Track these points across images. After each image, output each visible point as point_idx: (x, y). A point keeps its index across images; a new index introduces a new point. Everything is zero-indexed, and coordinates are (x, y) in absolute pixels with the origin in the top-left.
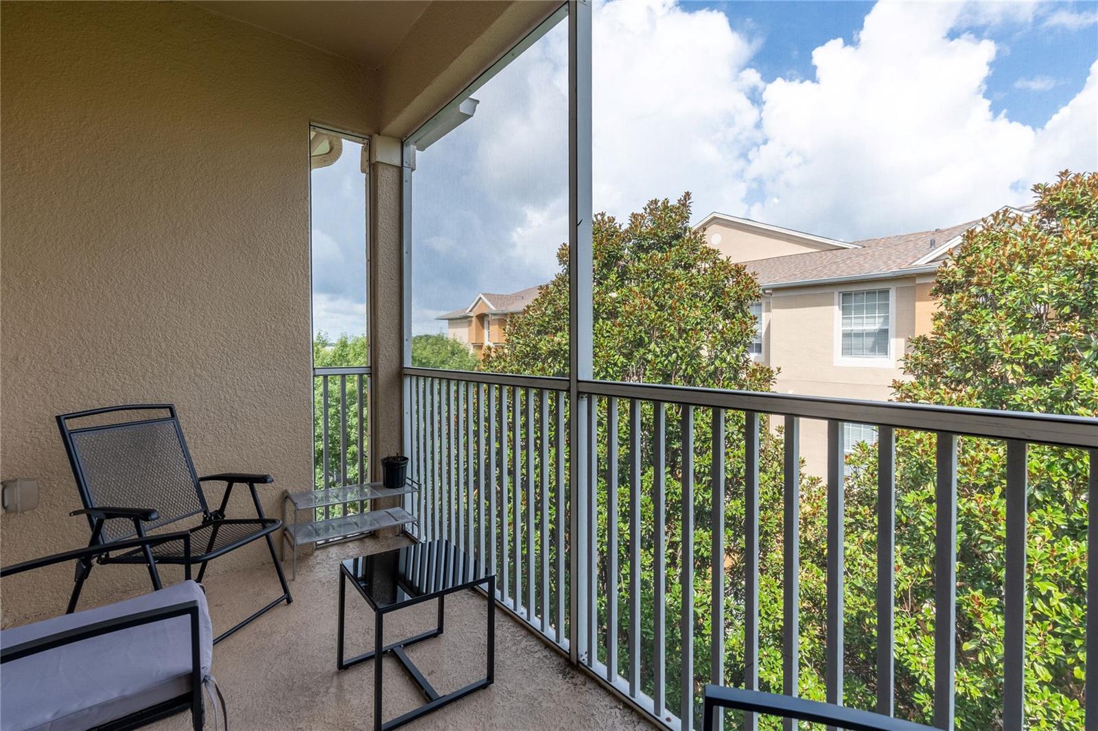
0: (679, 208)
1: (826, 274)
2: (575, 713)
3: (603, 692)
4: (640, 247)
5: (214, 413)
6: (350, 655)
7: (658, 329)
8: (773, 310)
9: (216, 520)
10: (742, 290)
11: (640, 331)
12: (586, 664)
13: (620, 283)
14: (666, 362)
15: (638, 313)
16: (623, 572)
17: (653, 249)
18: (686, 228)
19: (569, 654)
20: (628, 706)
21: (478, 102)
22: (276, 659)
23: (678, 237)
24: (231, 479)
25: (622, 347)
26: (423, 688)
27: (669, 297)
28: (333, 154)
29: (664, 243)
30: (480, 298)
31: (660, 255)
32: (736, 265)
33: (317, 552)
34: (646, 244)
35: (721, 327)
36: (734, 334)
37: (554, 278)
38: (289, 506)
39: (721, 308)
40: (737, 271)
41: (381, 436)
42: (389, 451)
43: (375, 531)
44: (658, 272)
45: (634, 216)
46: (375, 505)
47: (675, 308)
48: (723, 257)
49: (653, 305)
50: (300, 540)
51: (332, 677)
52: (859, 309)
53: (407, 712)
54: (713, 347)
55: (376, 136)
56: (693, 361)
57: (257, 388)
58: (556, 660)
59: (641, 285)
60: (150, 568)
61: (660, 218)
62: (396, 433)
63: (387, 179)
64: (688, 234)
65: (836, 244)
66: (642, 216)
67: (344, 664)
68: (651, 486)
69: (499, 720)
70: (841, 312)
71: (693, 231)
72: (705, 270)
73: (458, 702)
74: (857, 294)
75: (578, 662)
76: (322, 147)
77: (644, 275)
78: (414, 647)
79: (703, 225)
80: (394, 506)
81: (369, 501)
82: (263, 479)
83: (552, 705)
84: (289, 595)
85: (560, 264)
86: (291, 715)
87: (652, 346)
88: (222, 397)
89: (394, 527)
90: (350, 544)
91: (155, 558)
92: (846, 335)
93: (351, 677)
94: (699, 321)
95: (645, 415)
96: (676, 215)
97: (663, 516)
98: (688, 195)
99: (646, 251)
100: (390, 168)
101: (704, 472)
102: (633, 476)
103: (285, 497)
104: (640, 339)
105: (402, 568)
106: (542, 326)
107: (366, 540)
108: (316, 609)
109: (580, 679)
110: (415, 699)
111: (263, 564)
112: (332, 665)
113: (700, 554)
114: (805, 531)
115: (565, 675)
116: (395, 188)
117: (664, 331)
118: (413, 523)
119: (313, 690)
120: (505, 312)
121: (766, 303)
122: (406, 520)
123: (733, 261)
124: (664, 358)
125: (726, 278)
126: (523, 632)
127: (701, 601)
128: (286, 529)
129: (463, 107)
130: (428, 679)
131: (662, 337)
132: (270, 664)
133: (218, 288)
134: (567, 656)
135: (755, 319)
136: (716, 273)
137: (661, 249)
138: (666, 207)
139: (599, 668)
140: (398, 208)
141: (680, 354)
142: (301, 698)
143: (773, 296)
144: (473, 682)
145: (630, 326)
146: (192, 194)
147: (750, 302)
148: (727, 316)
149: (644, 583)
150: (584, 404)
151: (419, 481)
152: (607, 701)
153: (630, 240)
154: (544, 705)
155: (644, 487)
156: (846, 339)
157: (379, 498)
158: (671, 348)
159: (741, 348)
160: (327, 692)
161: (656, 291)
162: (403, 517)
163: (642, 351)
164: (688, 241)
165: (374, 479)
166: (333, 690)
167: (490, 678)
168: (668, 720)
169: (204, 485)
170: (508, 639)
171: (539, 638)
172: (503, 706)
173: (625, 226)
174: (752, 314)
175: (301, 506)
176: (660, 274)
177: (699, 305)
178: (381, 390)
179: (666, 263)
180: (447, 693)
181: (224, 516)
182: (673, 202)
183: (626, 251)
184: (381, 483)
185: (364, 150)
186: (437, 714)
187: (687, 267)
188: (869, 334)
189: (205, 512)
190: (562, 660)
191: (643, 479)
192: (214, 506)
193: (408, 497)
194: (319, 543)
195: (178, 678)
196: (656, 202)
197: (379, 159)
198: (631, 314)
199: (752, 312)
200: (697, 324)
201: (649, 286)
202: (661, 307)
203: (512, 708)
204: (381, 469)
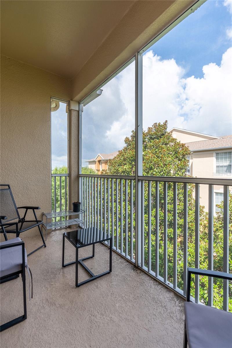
0: (164, 125)
1: (211, 147)
2: (138, 281)
3: (147, 276)
4: (151, 138)
5: (21, 187)
6: (66, 263)
7: (157, 164)
8: (194, 159)
9: (22, 221)
10: (184, 152)
11: (151, 165)
12: (141, 267)
13: (144, 149)
14: (160, 175)
15: (150, 159)
16: (146, 242)
17: (155, 138)
18: (166, 132)
19: (135, 264)
20: (155, 280)
21: (102, 90)
22: (43, 263)
23: (163, 135)
24: (27, 208)
25: (145, 170)
26: (89, 273)
27: (161, 154)
28: (57, 107)
29: (159, 137)
30: (99, 155)
31: (157, 140)
32: (182, 144)
33: (52, 232)
34: (153, 137)
35: (177, 164)
36: (182, 166)
37: (123, 148)
38: (44, 217)
39: (177, 157)
40: (182, 146)
41: (72, 196)
42: (74, 200)
43: (70, 226)
44: (157, 146)
45: (149, 128)
46: (70, 218)
47: (162, 157)
48: (178, 141)
49: (155, 156)
50: (48, 228)
51: (61, 269)
52: (222, 158)
53: (85, 280)
54: (175, 170)
55: (71, 101)
56: (168, 174)
57: (35, 180)
58: (131, 265)
59: (151, 150)
60: (4, 234)
61: (158, 129)
62: (77, 195)
63: (74, 114)
64: (166, 134)
65: (214, 137)
66: (152, 128)
67: (64, 265)
68: (155, 214)
69: (114, 283)
70: (216, 159)
71: (168, 133)
72: (172, 145)
73: (101, 277)
74: (221, 153)
75: (138, 266)
76: (53, 105)
77: (152, 147)
78: (85, 261)
79: (171, 131)
80: (76, 218)
81: (68, 216)
82: (37, 208)
83: (131, 279)
84: (45, 245)
85: (125, 144)
86: (49, 280)
87: (155, 169)
88: (24, 183)
89: (76, 225)
90: (62, 230)
91: (6, 231)
92: (217, 167)
93: (66, 270)
94: (170, 161)
95: (153, 192)
96: (163, 128)
97: (158, 224)
98: (166, 121)
99: (153, 139)
100: (75, 111)
101: (172, 210)
102: (149, 211)
103: (43, 214)
104: (151, 167)
105: (79, 238)
106: (120, 163)
107: (68, 229)
108: (54, 249)
109: (139, 271)
110: (87, 276)
111: (36, 235)
112: (60, 266)
113: (171, 236)
114: (205, 230)
115: (134, 270)
116: (77, 117)
117: (159, 164)
118: (82, 223)
119: (55, 273)
120: (107, 159)
121: (191, 156)
122: (80, 222)
123: (181, 142)
124: (159, 173)
125: (179, 148)
126: (120, 257)
127: (171, 252)
128: (43, 225)
129: (98, 92)
130: (91, 270)
131: (158, 166)
132: (41, 265)
133: (23, 148)
134: (134, 264)
135: (188, 161)
136: (176, 146)
137: (158, 139)
138: (159, 125)
139: (145, 268)
140: (77, 124)
141: (164, 172)
142: (51, 275)
143: (194, 154)
144: (105, 272)
145: (148, 163)
146: (15, 119)
147: (186, 156)
148: (179, 160)
149: (153, 246)
150: (140, 183)
151: (84, 210)
152: (148, 278)
153: (148, 136)
154: (128, 279)
155: (153, 215)
156: (217, 168)
157: (71, 215)
158: (161, 170)
159: (184, 170)
160: (59, 274)
161: (156, 152)
162: (79, 221)
163: (152, 171)
164: (166, 136)
165: (70, 209)
166: (61, 273)
167: (111, 270)
168: (169, 284)
169: (19, 210)
170: (115, 259)
171: (125, 259)
172: (115, 279)
173: (146, 131)
174: (187, 160)
175: (48, 217)
176: (158, 147)
177: (170, 156)
178: (72, 181)
179: (160, 143)
180: (97, 275)
181: (25, 220)
182: (162, 124)
183: (146, 139)
184: (72, 211)
185: (67, 105)
186: (94, 281)
187: (166, 144)
188: (225, 166)
189: (19, 218)
190: (132, 266)
191: (153, 212)
192: (22, 216)
193: (80, 215)
194: (53, 229)
195: (18, 265)
196: (156, 124)
197: (72, 108)
198: (148, 159)
199: (187, 159)
200: (170, 162)
201: (154, 150)
202: (158, 157)
203: (118, 280)
204: (72, 206)
